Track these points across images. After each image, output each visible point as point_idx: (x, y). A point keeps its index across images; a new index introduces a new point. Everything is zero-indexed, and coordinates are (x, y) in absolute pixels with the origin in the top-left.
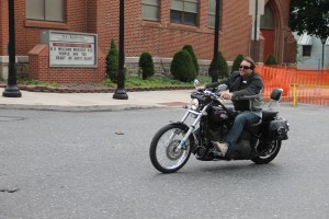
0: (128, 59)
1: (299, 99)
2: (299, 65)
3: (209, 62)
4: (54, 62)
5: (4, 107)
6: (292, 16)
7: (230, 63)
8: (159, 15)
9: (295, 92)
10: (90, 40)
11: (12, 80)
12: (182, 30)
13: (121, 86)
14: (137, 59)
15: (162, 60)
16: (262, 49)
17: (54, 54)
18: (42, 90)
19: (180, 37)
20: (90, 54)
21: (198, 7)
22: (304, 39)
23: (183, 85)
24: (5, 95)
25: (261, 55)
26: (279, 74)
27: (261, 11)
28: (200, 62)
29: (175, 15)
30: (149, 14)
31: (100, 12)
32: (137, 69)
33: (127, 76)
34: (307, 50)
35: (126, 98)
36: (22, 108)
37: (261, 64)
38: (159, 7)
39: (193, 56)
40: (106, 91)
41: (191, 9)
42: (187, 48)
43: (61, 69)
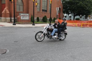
3: (49, 19)
4: (21, 19)
5: (13, 27)
6: (63, 11)
7: (53, 19)
8: (40, 10)
10: (28, 15)
11: (14, 22)
12: (44, 13)
13: (34, 23)
14: (36, 18)
15: (41, 18)
16: (58, 16)
17: (22, 17)
18: (19, 24)
19: (44, 14)
20: (28, 17)
21: (47, 9)
22: (65, 15)
24: (13, 25)
27: (58, 10)
28: (47, 19)
29: (43, 10)
30: (38, 10)
31: (30, 10)
33: (35, 21)
34: (66, 17)
35: (35, 25)
36: (16, 27)
37: (58, 19)
40: (31, 24)
41: (46, 9)
42: (45, 16)
43: (23, 20)
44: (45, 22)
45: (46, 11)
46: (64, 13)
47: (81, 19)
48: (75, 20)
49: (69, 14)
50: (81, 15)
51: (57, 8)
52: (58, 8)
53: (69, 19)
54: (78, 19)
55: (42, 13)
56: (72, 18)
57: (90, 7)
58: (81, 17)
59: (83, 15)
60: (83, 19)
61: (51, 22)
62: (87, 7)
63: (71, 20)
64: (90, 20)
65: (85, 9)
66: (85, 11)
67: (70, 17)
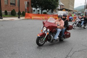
0: (2, 11)
1: (33, 19)
2: (33, 13)
3: (18, 12)
6: (32, 5)
7: (22, 13)
8: (8, 3)
9: (33, 18)
12: (13, 6)
13: (1, 16)
14: (4, 12)
15: (9, 12)
16: (27, 10)
19: (12, 8)
22: (34, 9)
23: (13, 16)
25: (27, 11)
26: (30, 14)
27: (27, 4)
28: (16, 12)
29: (11, 4)
30: (6, 3)
32: (4, 13)
33: (2, 15)
34: (34, 11)
35: (2, 19)
37: (27, 13)
38: (8, 2)
39: (15, 11)
41: (14, 3)
42: (14, 10)
44: (14, 16)
45: (14, 4)
46: (32, 6)
47: (48, 13)
48: (43, 14)
49: (37, 8)
50: (48, 10)
51: (25, 2)
52: (27, 2)
53: (37, 13)
54: (45, 13)
55: (11, 6)
56: (40, 12)
57: (55, 3)
58: (48, 11)
59: (49, 10)
60: (50, 13)
61: (20, 16)
62: (53, 2)
63: (39, 13)
64: (55, 14)
65: (51, 3)
66: (51, 6)
67: (38, 11)
